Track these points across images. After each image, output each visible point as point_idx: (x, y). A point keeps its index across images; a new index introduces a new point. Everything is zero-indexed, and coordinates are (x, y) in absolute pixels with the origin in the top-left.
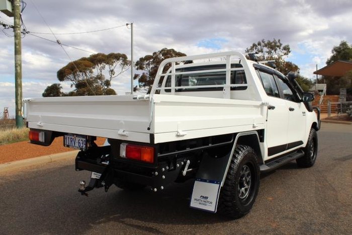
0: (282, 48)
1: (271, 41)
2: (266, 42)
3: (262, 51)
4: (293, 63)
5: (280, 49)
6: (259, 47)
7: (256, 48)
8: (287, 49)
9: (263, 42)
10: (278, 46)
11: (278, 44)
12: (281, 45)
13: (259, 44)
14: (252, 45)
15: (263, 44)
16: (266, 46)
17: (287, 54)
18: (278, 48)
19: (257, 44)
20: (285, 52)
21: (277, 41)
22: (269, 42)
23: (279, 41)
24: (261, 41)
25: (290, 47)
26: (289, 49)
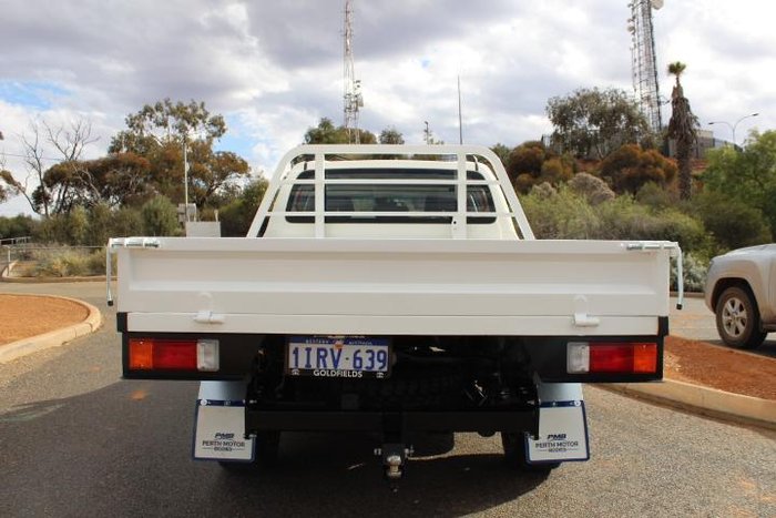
0: (207, 120)
1: (185, 104)
2: (174, 106)
3: (164, 124)
4: (238, 155)
5: (204, 122)
6: (159, 114)
7: (151, 117)
8: (218, 126)
9: (168, 104)
10: (200, 117)
11: (200, 112)
12: (207, 114)
13: (159, 108)
14: (142, 109)
15: (167, 108)
16: (173, 113)
17: (220, 135)
18: (200, 121)
19: (153, 107)
20: (214, 129)
21: (199, 105)
22: (182, 105)
23: (202, 105)
24: (163, 102)
25: (225, 120)
26: (222, 124)
